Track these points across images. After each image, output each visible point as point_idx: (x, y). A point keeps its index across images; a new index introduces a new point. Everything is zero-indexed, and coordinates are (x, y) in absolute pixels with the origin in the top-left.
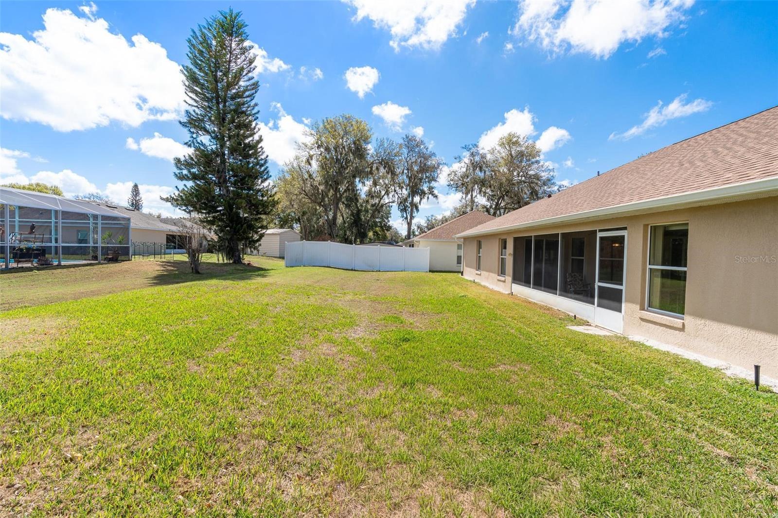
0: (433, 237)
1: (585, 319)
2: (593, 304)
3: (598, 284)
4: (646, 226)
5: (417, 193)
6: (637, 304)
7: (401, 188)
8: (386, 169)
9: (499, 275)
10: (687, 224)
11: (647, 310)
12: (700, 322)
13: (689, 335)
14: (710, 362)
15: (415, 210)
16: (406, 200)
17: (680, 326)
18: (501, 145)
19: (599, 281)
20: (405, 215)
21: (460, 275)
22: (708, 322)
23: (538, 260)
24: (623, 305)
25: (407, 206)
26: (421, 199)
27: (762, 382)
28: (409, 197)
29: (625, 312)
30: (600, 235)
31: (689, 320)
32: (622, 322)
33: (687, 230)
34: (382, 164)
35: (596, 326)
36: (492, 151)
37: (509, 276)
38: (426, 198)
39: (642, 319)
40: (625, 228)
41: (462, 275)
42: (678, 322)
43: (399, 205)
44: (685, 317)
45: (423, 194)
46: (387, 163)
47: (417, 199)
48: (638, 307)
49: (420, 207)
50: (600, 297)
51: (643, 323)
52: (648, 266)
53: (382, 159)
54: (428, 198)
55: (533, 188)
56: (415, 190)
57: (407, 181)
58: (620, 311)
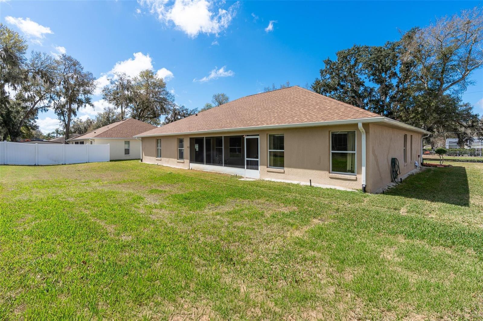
0: (105, 136)
1: (240, 175)
2: (244, 168)
3: (246, 159)
4: (267, 134)
5: (75, 101)
6: (265, 165)
7: (60, 96)
8: (44, 79)
9: (178, 159)
10: (283, 134)
11: (269, 168)
12: (290, 169)
13: (286, 174)
14: (295, 182)
15: (72, 114)
16: (64, 106)
17: (283, 172)
18: (141, 76)
19: (247, 158)
20: (62, 118)
21: (140, 161)
22: (292, 169)
23: (208, 150)
24: (259, 167)
25: (64, 111)
26: (79, 106)
27: (312, 184)
28: (67, 104)
29: (260, 170)
30: (246, 137)
31: (286, 169)
32: (259, 174)
33: (283, 136)
34: (39, 74)
35: (246, 178)
36: (135, 79)
37: (187, 159)
38: (83, 106)
39: (268, 171)
40: (258, 135)
41: (141, 161)
42: (282, 170)
43: (56, 109)
44: (284, 168)
45: (80, 103)
46: (45, 74)
47: (74, 106)
48: (266, 167)
49: (77, 113)
50: (247, 164)
51: (268, 173)
52: (269, 150)
53: (39, 70)
54: (85, 106)
55: (162, 106)
56: (72, 99)
57: (64, 91)
58: (258, 169)
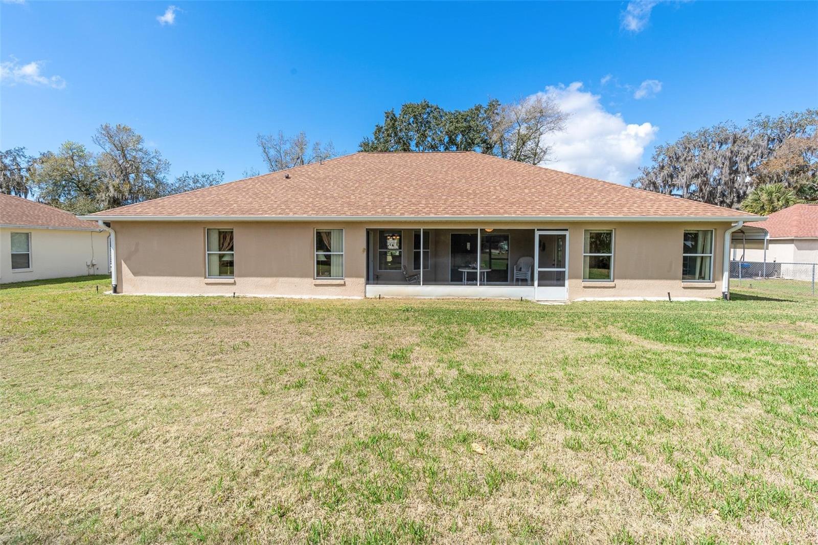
2: (533, 285)
3: (537, 269)
4: (584, 230)
9: (314, 279)
11: (588, 281)
12: (624, 281)
13: (618, 289)
17: (613, 286)
19: (539, 267)
22: (628, 281)
24: (567, 282)
29: (569, 286)
30: (537, 234)
31: (618, 281)
32: (565, 294)
33: (610, 233)
37: (358, 277)
39: (585, 287)
40: (567, 230)
42: (611, 284)
44: (615, 280)
48: (581, 280)
50: (540, 279)
58: (564, 285)
